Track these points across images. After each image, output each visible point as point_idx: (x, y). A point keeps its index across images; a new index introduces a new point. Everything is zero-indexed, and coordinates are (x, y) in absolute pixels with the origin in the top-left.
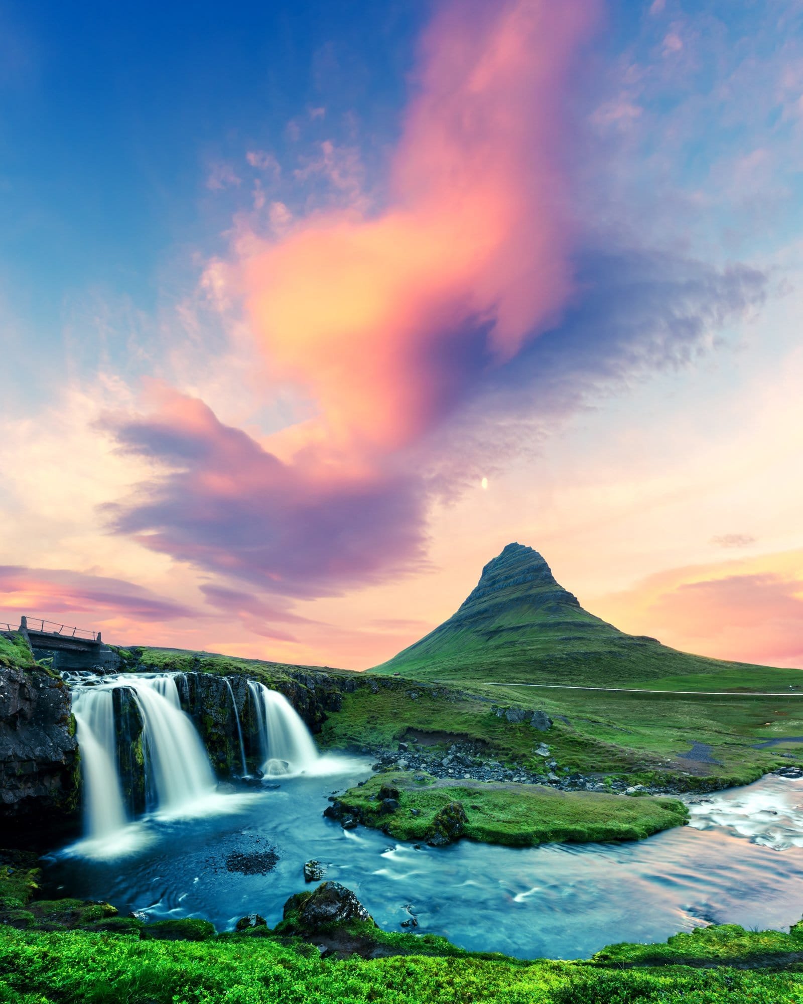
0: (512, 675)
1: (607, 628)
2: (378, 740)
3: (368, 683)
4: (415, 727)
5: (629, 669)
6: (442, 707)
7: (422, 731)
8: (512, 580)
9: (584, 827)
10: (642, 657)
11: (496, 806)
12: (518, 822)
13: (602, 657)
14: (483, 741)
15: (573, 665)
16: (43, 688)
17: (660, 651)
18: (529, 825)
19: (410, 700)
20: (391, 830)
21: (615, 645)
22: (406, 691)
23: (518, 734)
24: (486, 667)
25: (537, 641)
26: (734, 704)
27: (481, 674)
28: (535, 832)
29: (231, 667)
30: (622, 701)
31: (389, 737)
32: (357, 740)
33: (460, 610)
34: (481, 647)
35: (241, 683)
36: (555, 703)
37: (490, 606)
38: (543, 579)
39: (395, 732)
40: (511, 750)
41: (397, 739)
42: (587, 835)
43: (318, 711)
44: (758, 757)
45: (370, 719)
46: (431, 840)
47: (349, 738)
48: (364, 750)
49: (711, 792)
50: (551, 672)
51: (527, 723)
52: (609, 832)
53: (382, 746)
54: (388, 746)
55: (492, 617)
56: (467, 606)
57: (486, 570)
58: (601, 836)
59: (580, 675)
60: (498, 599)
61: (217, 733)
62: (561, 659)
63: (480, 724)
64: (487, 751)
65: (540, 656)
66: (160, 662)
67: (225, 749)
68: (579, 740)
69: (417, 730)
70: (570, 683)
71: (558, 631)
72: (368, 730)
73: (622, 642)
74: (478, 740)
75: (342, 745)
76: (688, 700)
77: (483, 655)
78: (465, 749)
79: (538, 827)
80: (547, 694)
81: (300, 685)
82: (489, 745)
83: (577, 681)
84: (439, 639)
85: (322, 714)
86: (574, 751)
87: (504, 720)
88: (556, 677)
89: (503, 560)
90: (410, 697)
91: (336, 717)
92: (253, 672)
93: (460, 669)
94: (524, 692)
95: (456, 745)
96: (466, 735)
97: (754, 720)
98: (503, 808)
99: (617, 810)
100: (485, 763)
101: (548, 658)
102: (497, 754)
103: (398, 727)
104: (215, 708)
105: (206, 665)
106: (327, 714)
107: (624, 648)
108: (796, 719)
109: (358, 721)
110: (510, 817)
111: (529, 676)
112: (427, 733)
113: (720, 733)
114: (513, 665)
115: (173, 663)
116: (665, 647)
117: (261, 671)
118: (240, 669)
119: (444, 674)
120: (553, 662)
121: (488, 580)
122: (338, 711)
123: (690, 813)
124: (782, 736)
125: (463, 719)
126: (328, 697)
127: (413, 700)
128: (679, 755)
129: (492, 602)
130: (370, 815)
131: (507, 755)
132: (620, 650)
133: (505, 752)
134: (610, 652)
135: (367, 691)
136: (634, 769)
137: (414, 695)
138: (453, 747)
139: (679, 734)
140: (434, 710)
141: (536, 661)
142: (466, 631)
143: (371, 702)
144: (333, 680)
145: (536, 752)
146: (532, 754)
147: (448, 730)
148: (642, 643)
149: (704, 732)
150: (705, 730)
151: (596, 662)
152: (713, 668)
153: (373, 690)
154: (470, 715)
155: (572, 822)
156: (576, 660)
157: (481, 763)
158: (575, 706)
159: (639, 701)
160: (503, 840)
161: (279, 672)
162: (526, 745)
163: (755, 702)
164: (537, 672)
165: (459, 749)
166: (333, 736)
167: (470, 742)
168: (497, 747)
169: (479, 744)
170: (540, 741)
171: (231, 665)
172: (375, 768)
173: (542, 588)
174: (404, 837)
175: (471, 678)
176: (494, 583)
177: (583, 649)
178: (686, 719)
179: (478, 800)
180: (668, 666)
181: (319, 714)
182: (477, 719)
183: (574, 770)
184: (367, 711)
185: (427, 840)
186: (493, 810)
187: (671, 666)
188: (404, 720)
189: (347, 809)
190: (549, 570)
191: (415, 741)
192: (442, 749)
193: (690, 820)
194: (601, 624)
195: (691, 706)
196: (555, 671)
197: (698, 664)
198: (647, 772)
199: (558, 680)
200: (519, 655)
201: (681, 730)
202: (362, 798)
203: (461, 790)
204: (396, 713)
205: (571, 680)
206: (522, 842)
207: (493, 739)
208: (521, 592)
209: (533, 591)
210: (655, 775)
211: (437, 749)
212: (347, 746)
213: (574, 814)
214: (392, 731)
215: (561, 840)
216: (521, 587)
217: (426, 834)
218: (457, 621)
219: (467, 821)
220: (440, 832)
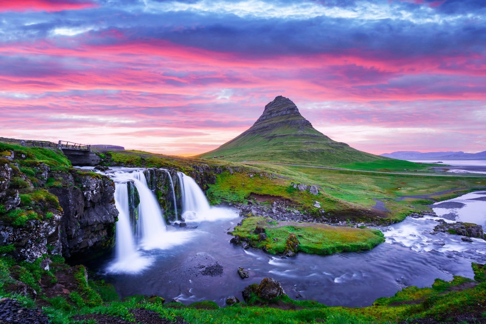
0: (283, 159)
1: (326, 138)
2: (237, 199)
3: (228, 169)
4: (255, 193)
5: (337, 158)
6: (266, 182)
7: (258, 194)
8: (280, 113)
9: (348, 244)
10: (342, 153)
11: (309, 235)
12: (321, 243)
13: (324, 152)
14: (289, 200)
15: (312, 155)
16: (107, 186)
17: (349, 150)
18: (327, 244)
19: (250, 178)
20: (267, 249)
21: (330, 146)
22: (247, 174)
23: (305, 197)
24: (269, 155)
25: (294, 143)
26: (384, 178)
27: (267, 158)
28: (330, 248)
29: (162, 163)
30: (336, 174)
31: (242, 198)
32: (226, 199)
33: (254, 125)
34: (265, 144)
35: (175, 173)
36: (306, 174)
37: (270, 125)
38: (294, 114)
39: (245, 195)
40: (303, 205)
41: (246, 198)
42: (350, 249)
43: (205, 184)
44: (402, 208)
45: (231, 188)
46: (288, 253)
47: (222, 198)
48: (230, 204)
49: (389, 225)
50: (301, 158)
51: (308, 191)
52: (359, 246)
53: (239, 202)
54: (242, 202)
55: (270, 130)
56: (258, 124)
57: (266, 107)
58: (356, 249)
59: (315, 160)
60: (273, 121)
61: (163, 199)
62: (306, 152)
63: (286, 191)
64: (292, 205)
65: (295, 150)
66: (124, 160)
67: (165, 207)
68: (332, 200)
69: (255, 194)
70: (311, 164)
71: (303, 138)
72: (231, 194)
73: (333, 145)
74: (286, 199)
75: (218, 202)
76: (364, 175)
77: (267, 148)
78: (281, 204)
79: (331, 245)
80: (301, 169)
81: (197, 171)
82: (292, 202)
83: (314, 163)
84: (243, 139)
85: (207, 185)
86: (330, 205)
87: (297, 190)
88: (304, 161)
89: (275, 104)
90: (249, 177)
91: (213, 187)
92: (174, 166)
93: (256, 155)
94: (291, 168)
95: (276, 202)
96: (281, 197)
97: (394, 186)
98: (312, 236)
99: (358, 236)
100: (291, 211)
101: (299, 151)
102: (296, 207)
103: (246, 192)
104: (162, 187)
105: (149, 162)
106: (209, 185)
107: (334, 148)
108: (410, 186)
109: (225, 189)
110: (318, 241)
111: (291, 160)
112: (261, 195)
113: (381, 192)
114: (283, 154)
115: (132, 161)
116: (351, 148)
117: (178, 166)
118: (168, 164)
119: (248, 157)
120: (302, 153)
121: (268, 112)
122: (214, 184)
123: (384, 236)
124: (406, 195)
125: (278, 189)
126: (209, 177)
127: (251, 178)
128: (372, 207)
129: (271, 122)
130: (254, 241)
131: (301, 207)
132: (332, 149)
133: (300, 205)
134: (328, 150)
135: (228, 173)
136: (357, 214)
137: (251, 176)
138: (275, 203)
139: (365, 193)
140: (262, 183)
141: (294, 152)
142: (258, 136)
143: (230, 179)
144: (211, 168)
145: (314, 205)
146: (313, 207)
147: (271, 195)
148: (341, 146)
149: (375, 192)
150: (375, 191)
151: (322, 154)
152: (373, 159)
153: (230, 173)
154: (281, 186)
155: (343, 242)
156: (313, 153)
157: (290, 211)
158: (316, 177)
159: (343, 175)
160: (318, 252)
161: (186, 165)
162: (310, 202)
163: (392, 177)
164: (295, 158)
165: (278, 204)
166: (213, 197)
167: (283, 200)
168: (296, 203)
169: (287, 202)
170: (315, 200)
171: (162, 162)
172: (241, 215)
173: (295, 118)
174: (275, 253)
175: (262, 160)
176: (271, 114)
177: (315, 148)
178: (366, 185)
179: (300, 232)
180: (353, 157)
181: (205, 186)
182: (285, 189)
183: (332, 215)
184: (229, 184)
185: (286, 254)
186: (308, 237)
187: (355, 157)
188: (248, 189)
189: (242, 239)
190: (297, 110)
191: (255, 199)
192: (269, 204)
193: (385, 240)
194: (322, 136)
195: (367, 178)
196: (303, 158)
197: (366, 157)
198: (363, 216)
199: (305, 163)
200: (285, 149)
201: (365, 191)
202: (246, 233)
203: (291, 227)
204: (244, 185)
205: (311, 163)
206: (325, 253)
207: (293, 199)
208: (284, 119)
209: (290, 119)
210: (366, 217)
211: (266, 203)
212: (221, 202)
213: (343, 238)
214: (243, 194)
215: (341, 251)
216: (284, 116)
217: (284, 251)
218: (253, 131)
219: (299, 243)
220: (291, 250)
